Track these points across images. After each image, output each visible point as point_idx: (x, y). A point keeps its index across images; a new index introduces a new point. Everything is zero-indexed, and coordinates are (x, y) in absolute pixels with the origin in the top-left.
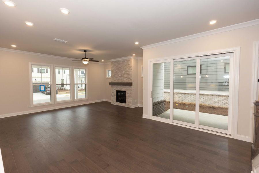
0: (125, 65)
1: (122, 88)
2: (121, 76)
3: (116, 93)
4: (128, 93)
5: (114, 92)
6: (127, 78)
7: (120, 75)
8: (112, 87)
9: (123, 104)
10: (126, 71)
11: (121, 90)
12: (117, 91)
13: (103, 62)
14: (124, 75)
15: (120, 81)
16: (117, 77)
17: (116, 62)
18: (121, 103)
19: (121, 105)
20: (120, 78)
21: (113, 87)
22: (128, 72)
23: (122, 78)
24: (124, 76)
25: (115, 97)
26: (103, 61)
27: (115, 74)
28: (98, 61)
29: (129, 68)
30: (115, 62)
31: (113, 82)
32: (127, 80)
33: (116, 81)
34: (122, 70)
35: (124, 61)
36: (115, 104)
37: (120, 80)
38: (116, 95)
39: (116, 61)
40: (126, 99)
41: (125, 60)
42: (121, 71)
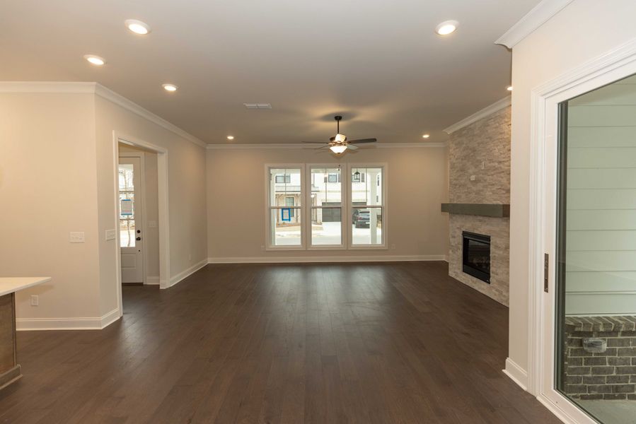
0: (491, 138)
1: (478, 223)
2: (476, 181)
3: (460, 240)
4: (497, 247)
5: (456, 235)
6: (495, 188)
7: (473, 178)
8: (451, 217)
9: (483, 286)
10: (491, 161)
11: (476, 232)
12: (464, 233)
13: (426, 139)
14: (488, 178)
15: (473, 199)
16: (464, 185)
17: (464, 132)
18: (475, 279)
19: (476, 288)
20: (474, 188)
21: (454, 218)
22: (500, 162)
23: (480, 186)
24: (485, 181)
25: (460, 253)
26: (426, 136)
27: (460, 176)
28: (374, 140)
29: (504, 146)
30: (459, 133)
31: (455, 202)
32: (494, 193)
33: (463, 200)
34: (478, 158)
35: (486, 123)
36: (458, 279)
37: (473, 195)
38: (461, 247)
39: (465, 128)
40: (492, 269)
41: (489, 118)
42: (478, 161)
